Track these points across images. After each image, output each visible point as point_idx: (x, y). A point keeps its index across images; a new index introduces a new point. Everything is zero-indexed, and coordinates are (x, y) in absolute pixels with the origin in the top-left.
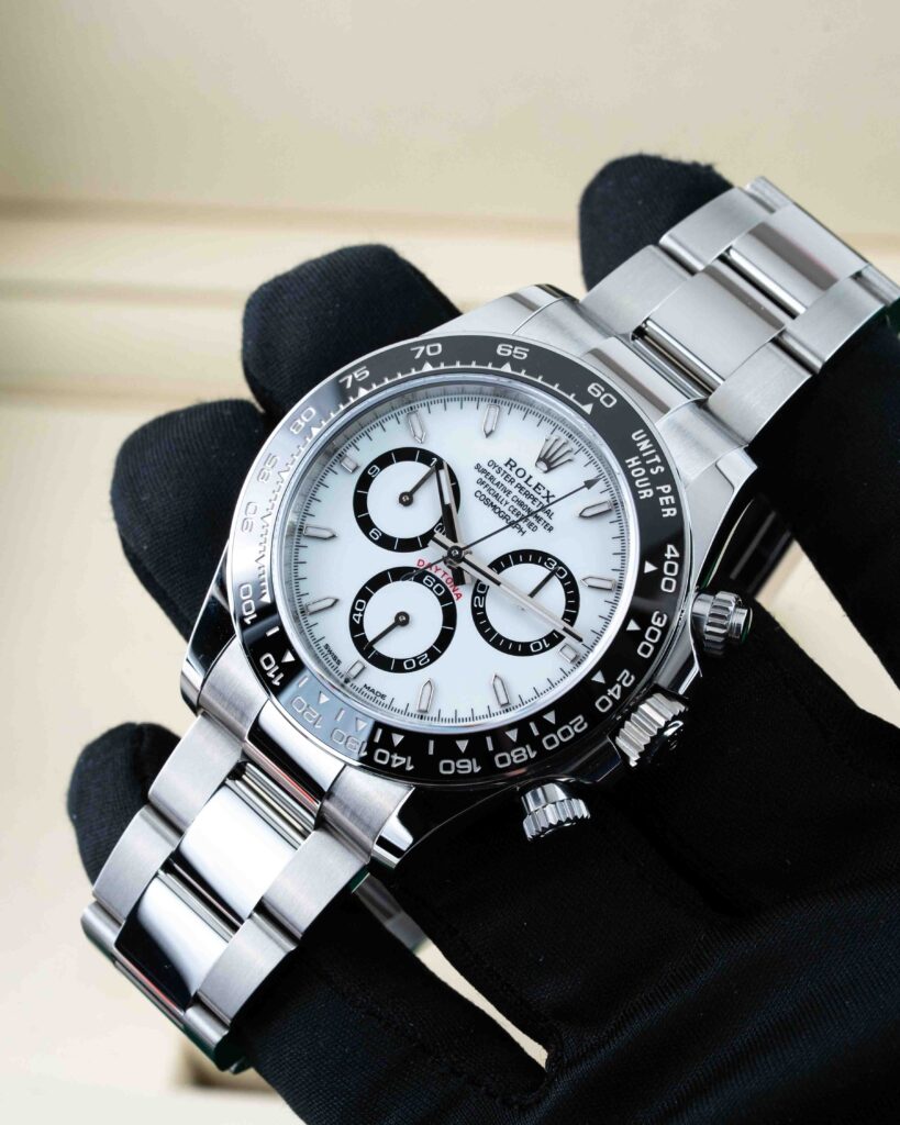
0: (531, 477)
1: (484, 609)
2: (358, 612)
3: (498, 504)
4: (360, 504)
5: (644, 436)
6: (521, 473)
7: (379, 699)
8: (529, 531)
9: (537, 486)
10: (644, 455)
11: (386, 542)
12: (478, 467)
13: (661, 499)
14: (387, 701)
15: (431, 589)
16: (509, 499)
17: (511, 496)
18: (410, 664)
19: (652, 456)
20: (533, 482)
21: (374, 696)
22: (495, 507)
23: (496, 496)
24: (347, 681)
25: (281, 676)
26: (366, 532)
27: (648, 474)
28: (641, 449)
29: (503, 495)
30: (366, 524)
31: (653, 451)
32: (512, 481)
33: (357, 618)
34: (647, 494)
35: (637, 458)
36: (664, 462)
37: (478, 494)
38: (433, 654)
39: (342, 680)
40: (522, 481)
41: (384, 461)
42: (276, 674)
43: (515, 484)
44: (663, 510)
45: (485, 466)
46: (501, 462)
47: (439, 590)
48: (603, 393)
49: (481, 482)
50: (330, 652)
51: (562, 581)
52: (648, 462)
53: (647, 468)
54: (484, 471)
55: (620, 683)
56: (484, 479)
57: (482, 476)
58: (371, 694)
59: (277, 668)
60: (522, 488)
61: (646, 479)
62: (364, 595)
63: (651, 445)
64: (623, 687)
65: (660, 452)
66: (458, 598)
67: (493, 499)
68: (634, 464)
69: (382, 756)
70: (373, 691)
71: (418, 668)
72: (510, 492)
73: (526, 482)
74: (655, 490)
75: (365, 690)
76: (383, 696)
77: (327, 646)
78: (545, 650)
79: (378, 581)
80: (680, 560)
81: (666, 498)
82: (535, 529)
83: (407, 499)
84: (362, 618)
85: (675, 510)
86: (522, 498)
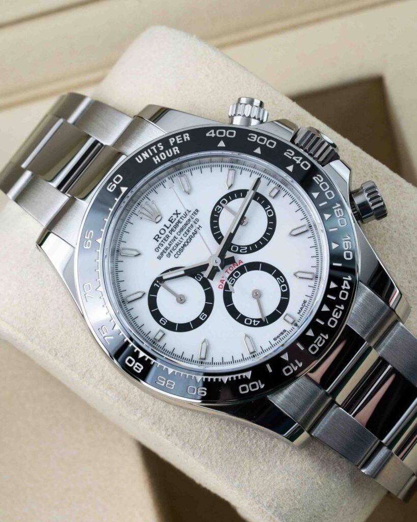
0: (165, 225)
1: (248, 246)
2: (253, 323)
3: (183, 243)
4: (184, 328)
5: (139, 156)
6: (162, 232)
7: (306, 304)
8: (199, 223)
9: (171, 221)
10: (151, 154)
11: (208, 310)
12: (159, 258)
13: (178, 142)
14: (307, 299)
15: (236, 279)
16: (179, 237)
17: (177, 236)
18: (284, 288)
19: (152, 151)
20: (168, 224)
21: (305, 307)
22: (184, 245)
23: (177, 245)
24: (296, 325)
25: (296, 361)
26: (202, 322)
27: (164, 151)
28: (148, 156)
29: (177, 241)
30: (197, 323)
31: (149, 150)
32: (168, 237)
33: (256, 323)
34: (176, 150)
35: (154, 158)
36: (156, 143)
37: (176, 256)
38: (277, 274)
39: (296, 327)
40: (168, 231)
41: (157, 316)
42: (295, 365)
43: (170, 235)
44: (185, 140)
45: (158, 254)
46: (156, 244)
47: (237, 275)
48: (114, 183)
49: (169, 256)
50: (278, 337)
51: (229, 201)
52: (156, 152)
53: (159, 152)
54: (162, 254)
55: (292, 157)
56: (167, 253)
57: (165, 255)
58: (303, 309)
59: (292, 364)
60: (172, 230)
61: (167, 152)
62: (241, 319)
63: (145, 152)
64: (295, 155)
65: (149, 147)
66: (242, 262)
67: (179, 247)
68: (158, 159)
69: (344, 295)
70: (302, 308)
71: (286, 283)
72: (175, 237)
73: (168, 228)
74: (174, 146)
75: (301, 314)
76: (305, 302)
77: (275, 339)
78: (272, 208)
79: (233, 312)
80: (216, 128)
81: (178, 140)
82: (197, 220)
83: (181, 300)
84: (256, 320)
85: (184, 135)
86: (178, 229)
